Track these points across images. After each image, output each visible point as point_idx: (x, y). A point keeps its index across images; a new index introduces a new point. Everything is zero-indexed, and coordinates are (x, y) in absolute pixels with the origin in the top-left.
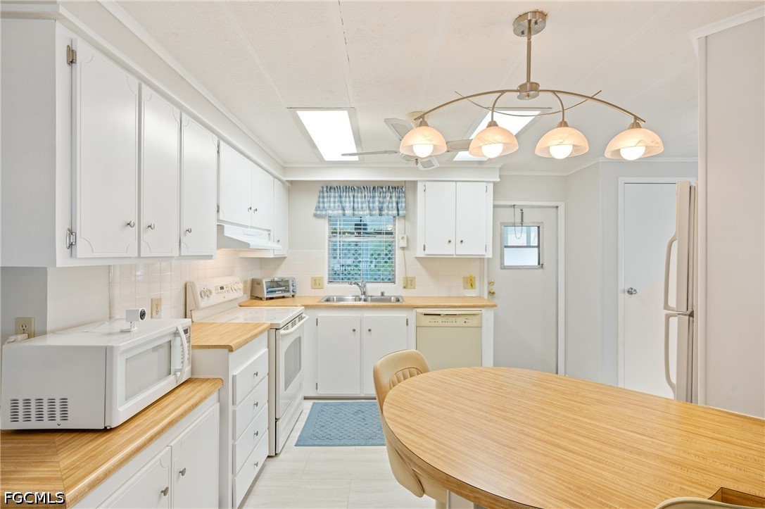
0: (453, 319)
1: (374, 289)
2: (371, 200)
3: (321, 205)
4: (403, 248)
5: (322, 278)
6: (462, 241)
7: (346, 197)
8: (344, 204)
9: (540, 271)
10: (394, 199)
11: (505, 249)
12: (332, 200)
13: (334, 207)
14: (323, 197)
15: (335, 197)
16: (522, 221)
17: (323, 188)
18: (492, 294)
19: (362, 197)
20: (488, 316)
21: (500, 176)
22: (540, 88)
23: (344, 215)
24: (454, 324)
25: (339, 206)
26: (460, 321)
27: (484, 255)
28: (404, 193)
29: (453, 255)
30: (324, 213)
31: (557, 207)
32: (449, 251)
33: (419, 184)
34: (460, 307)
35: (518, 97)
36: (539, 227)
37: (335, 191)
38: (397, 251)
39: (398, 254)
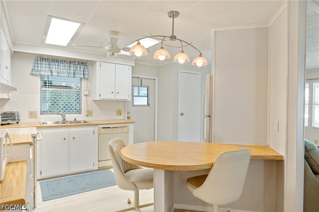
0: (116, 129)
1: (70, 117)
2: (68, 68)
3: (36, 68)
4: (86, 95)
5: (37, 111)
6: (118, 93)
7: (53, 65)
8: (52, 69)
9: (148, 107)
10: (82, 69)
11: (134, 97)
12: (44, 66)
13: (46, 70)
14: (38, 64)
15: (46, 64)
16: (141, 85)
17: (38, 58)
18: (128, 118)
19: (63, 66)
20: (131, 127)
21: (135, 64)
22: (177, 38)
23: (52, 75)
24: (117, 132)
25: (48, 70)
26: (119, 130)
27: (128, 99)
28: (87, 66)
29: (114, 99)
30: (38, 73)
31: (155, 79)
32: (111, 97)
33: (97, 62)
34: (119, 123)
35: (170, 40)
36: (148, 88)
37: (46, 61)
38: (82, 96)
39: (83, 98)
